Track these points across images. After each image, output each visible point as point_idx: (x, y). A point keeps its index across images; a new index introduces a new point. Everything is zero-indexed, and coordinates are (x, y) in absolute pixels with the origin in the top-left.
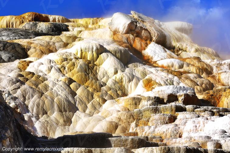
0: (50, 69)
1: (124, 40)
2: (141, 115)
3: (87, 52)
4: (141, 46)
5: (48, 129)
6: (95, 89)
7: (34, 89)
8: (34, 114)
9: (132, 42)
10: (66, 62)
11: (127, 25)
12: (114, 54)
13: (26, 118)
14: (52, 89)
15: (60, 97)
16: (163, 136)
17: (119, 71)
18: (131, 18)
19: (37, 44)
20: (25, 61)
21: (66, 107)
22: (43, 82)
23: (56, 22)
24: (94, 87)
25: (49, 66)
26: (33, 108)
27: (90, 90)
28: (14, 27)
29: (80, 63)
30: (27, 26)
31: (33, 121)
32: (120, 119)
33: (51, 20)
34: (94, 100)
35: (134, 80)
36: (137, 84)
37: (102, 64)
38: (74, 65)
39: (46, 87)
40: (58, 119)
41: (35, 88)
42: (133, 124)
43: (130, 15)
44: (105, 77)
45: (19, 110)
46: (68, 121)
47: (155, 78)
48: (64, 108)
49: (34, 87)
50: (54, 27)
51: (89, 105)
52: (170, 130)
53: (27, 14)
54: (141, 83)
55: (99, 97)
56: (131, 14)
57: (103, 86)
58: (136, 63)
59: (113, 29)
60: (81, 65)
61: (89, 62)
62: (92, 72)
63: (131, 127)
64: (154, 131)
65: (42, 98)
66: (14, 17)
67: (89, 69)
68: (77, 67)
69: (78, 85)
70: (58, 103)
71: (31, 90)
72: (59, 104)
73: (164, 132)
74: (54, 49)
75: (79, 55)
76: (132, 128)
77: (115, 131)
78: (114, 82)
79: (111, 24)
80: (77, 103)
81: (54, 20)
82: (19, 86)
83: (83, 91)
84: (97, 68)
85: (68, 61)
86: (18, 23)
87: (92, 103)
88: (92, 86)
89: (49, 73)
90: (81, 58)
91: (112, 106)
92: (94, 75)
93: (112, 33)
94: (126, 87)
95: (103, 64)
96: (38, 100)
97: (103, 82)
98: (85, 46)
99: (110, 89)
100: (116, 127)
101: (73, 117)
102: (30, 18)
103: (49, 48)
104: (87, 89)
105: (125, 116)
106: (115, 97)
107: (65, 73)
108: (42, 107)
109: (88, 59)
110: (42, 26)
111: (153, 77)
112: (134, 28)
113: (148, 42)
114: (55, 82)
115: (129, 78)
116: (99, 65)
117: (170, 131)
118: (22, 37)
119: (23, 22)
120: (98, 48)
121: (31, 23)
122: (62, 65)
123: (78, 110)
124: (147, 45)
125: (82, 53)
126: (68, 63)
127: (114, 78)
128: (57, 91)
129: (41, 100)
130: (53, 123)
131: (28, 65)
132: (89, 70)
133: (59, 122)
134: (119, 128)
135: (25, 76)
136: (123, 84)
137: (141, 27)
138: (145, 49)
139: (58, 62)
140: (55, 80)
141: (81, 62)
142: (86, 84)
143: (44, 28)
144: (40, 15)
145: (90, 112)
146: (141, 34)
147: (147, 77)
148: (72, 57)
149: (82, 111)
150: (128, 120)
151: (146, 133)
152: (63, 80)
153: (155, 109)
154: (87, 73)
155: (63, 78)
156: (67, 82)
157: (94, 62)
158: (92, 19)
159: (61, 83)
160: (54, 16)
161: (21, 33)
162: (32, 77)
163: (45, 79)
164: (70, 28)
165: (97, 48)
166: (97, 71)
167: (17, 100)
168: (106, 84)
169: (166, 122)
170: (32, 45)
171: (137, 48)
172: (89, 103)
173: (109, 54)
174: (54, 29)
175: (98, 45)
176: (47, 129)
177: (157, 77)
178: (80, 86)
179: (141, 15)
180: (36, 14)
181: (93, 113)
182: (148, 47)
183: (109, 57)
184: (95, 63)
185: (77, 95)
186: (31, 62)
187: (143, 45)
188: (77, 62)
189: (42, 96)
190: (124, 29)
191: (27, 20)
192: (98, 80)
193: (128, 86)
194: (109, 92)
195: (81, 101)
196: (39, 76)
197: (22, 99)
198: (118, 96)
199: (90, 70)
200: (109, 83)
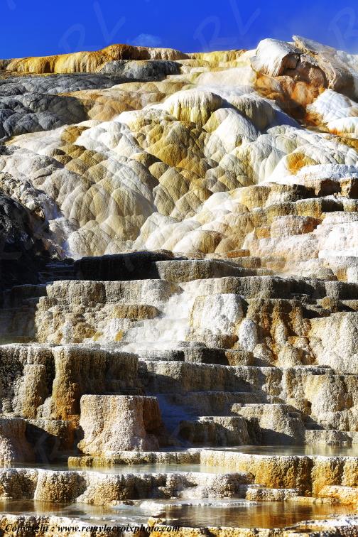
0: (117, 140)
1: (275, 86)
2: (263, 218)
3: (190, 108)
4: (306, 96)
5: (92, 246)
6: (193, 173)
7: (76, 175)
8: (70, 219)
9: (290, 89)
10: (148, 126)
11: (281, 61)
12: (241, 110)
13: (52, 227)
14: (112, 175)
15: (122, 189)
16: (288, 256)
17: (245, 141)
18: (290, 47)
19: (107, 97)
20: (77, 127)
21: (131, 205)
22: (97, 163)
23: (161, 58)
24: (193, 169)
25: (116, 134)
26: (70, 208)
27: (185, 176)
28: (88, 71)
29: (174, 127)
30: (107, 69)
31: (66, 232)
32: (226, 226)
33: (152, 57)
34: (189, 192)
35: (271, 156)
36: (275, 163)
37: (215, 129)
38: (161, 130)
39: (101, 173)
40: (114, 228)
41: (80, 173)
42: (250, 236)
43: (291, 43)
44: (218, 152)
45: (41, 214)
46: (133, 232)
47: (310, 152)
48: (128, 208)
49: (78, 172)
50: (154, 68)
51: (179, 203)
52: (300, 245)
53: (110, 47)
54: (283, 162)
55: (199, 186)
56: (293, 41)
57: (210, 168)
58: (282, 126)
59: (258, 68)
60: (174, 131)
61: (193, 126)
62: (194, 143)
63: (246, 240)
64: (274, 247)
65: (88, 192)
66: (88, 54)
67: (189, 137)
68: (166, 135)
69: (162, 167)
70: (116, 199)
71: (71, 178)
72: (119, 200)
73: (289, 249)
74: (137, 105)
75: (175, 115)
76: (248, 242)
77: (215, 249)
78: (233, 160)
79: (254, 59)
80: (156, 198)
81: (158, 56)
82: (51, 171)
83: (171, 177)
84: (205, 137)
85: (153, 124)
86: (94, 63)
87: (185, 198)
88: (190, 168)
89: (114, 146)
90: (179, 119)
91: (220, 204)
92: (198, 149)
93: (255, 75)
94: (255, 168)
95: (217, 129)
96: (81, 194)
97: (212, 160)
98: (186, 97)
99: (223, 173)
100: (217, 240)
101: (143, 223)
102: (115, 55)
103: (128, 103)
104: (181, 173)
105: (237, 220)
106: (230, 186)
107: (144, 145)
108: (87, 208)
109: (192, 120)
110: (134, 66)
111: (308, 151)
112: (294, 65)
113: (320, 89)
114: (120, 162)
115: (262, 153)
116: (211, 131)
117: (299, 248)
118: (91, 86)
119: (102, 62)
120: (210, 99)
121: (115, 62)
122: (140, 131)
123: (156, 211)
124: (317, 94)
125: (180, 109)
126: (151, 128)
127: (234, 153)
128: (121, 178)
129: (86, 195)
130: (103, 236)
131: (80, 134)
132: (188, 140)
133: (115, 233)
134: (223, 242)
135: (67, 153)
136: (250, 164)
137: (307, 64)
138: (312, 102)
139: (134, 128)
140: (120, 159)
141: (176, 125)
142: (180, 165)
143: (136, 70)
144: (132, 48)
145: (178, 215)
146: (307, 75)
147: (296, 151)
148: (162, 117)
149: (165, 213)
150: (242, 228)
151: (260, 251)
152: (136, 159)
153: (286, 208)
154: (184, 145)
155: (136, 155)
156: (143, 162)
157: (202, 125)
158: (226, 52)
159: (131, 164)
160: (157, 50)
161: (91, 80)
162: (79, 155)
163: (102, 158)
164: (183, 69)
165: (207, 99)
166: (205, 141)
167: (41, 197)
168: (217, 164)
169: (297, 231)
170: (99, 100)
171: (298, 101)
172: (179, 198)
173: (230, 110)
174: (153, 70)
175: (209, 95)
176: (89, 247)
177: (314, 150)
178: (166, 167)
179: (311, 42)
180: (124, 48)
181: (184, 216)
182: (319, 97)
183: (229, 115)
184: (204, 127)
185: (159, 185)
186: (85, 128)
187: (310, 95)
188: (169, 125)
189: (90, 187)
190: (276, 67)
191: (110, 59)
192: (203, 157)
193: (258, 167)
194: (220, 179)
195: (165, 196)
196: (93, 153)
197: (51, 194)
198: (237, 184)
199: (190, 140)
200: (224, 163)
